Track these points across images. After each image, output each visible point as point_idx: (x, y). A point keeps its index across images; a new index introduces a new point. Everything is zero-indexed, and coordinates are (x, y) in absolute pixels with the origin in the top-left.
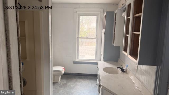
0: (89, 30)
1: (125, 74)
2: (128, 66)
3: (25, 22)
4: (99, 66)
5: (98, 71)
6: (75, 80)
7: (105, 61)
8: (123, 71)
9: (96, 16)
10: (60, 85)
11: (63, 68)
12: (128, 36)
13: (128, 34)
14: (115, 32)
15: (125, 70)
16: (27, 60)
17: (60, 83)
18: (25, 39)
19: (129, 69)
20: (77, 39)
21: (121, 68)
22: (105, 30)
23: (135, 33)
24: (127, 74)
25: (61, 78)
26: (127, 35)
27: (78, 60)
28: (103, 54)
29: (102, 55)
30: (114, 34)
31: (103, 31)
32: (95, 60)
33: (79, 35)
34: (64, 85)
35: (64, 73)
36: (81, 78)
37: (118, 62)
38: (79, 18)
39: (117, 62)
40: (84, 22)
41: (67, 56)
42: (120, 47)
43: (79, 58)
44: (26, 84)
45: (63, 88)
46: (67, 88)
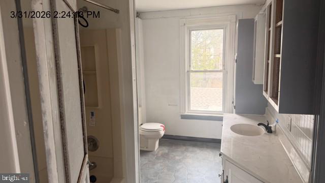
1: (272, 136)
2: (279, 121)
3: (94, 47)
6: (184, 148)
7: (237, 113)
8: (269, 130)
9: (222, 29)
10: (157, 154)
11: (161, 126)
15: (272, 129)
16: (98, 108)
17: (156, 152)
18: (95, 74)
20: (186, 75)
21: (267, 125)
22: (237, 54)
24: (277, 135)
25: (160, 144)
27: (189, 112)
28: (234, 99)
31: (235, 56)
32: (220, 113)
33: (190, 66)
34: (165, 156)
35: (164, 135)
36: (195, 146)
37: (265, 115)
38: (190, 34)
39: (263, 115)
40: (208, 42)
41: (169, 105)
43: (191, 109)
44: (98, 148)
45: (162, 161)
46: (169, 162)
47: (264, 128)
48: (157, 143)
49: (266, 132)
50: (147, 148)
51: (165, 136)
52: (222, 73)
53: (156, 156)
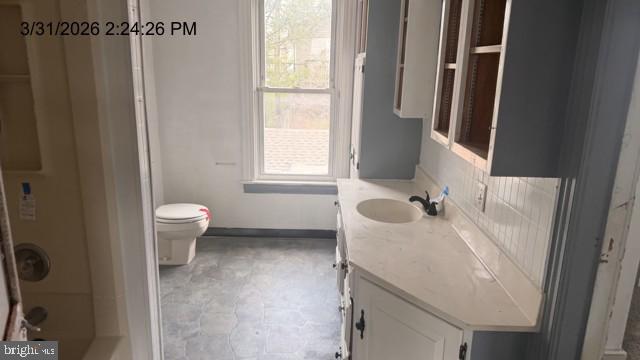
0: (306, 66)
1: (437, 219)
2: (450, 192)
3: (20, 7)
4: (341, 197)
5: (338, 216)
6: (253, 252)
7: (362, 177)
8: (431, 209)
10: (192, 272)
11: (202, 210)
12: (454, 70)
13: (454, 62)
14: (402, 61)
15: (438, 207)
16: (42, 172)
17: (191, 269)
19: (453, 201)
20: (254, 96)
21: (425, 198)
22: (364, 54)
23: (481, 50)
24: (447, 219)
25: (198, 249)
26: (452, 66)
27: (261, 177)
28: (357, 151)
29: (353, 157)
30: (402, 69)
31: (357, 60)
32: (328, 178)
33: (262, 78)
34: (211, 273)
35: (209, 228)
36: (273, 246)
37: (413, 180)
39: (410, 179)
40: (284, 35)
41: (217, 164)
42: (421, 119)
43: (267, 171)
44: (48, 271)
45: (205, 284)
46: (221, 284)
47: (421, 205)
48: (193, 247)
49: (426, 214)
50: (169, 259)
51: (211, 231)
52: (329, 96)
53: (191, 276)
